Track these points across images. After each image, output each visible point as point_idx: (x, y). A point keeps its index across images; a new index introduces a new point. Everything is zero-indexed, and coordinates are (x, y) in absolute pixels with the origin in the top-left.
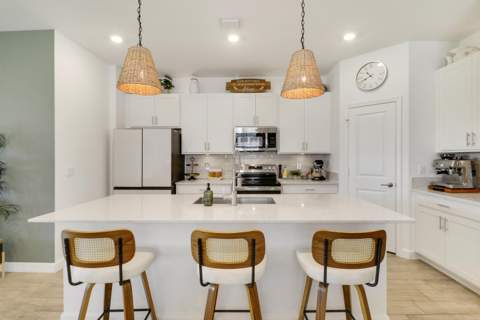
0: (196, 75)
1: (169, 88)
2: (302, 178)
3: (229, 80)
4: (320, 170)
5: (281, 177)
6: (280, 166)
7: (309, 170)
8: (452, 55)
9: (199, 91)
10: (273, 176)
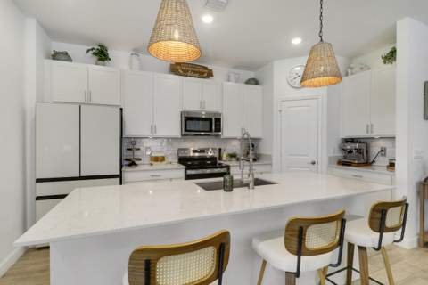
1: (105, 60)
3: (173, 61)
5: (220, 158)
6: (220, 149)
8: (352, 69)
10: (214, 159)
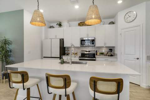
0: (69, 21)
1: (61, 26)
2: (105, 55)
3: (79, 22)
4: (111, 52)
5: (97, 55)
6: (97, 51)
7: (107, 53)
9: (70, 27)
10: (94, 54)
